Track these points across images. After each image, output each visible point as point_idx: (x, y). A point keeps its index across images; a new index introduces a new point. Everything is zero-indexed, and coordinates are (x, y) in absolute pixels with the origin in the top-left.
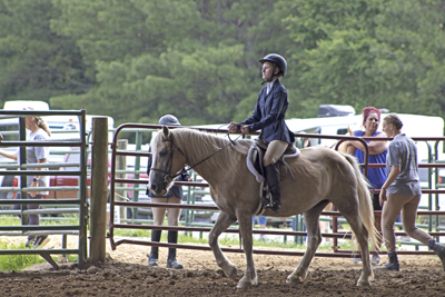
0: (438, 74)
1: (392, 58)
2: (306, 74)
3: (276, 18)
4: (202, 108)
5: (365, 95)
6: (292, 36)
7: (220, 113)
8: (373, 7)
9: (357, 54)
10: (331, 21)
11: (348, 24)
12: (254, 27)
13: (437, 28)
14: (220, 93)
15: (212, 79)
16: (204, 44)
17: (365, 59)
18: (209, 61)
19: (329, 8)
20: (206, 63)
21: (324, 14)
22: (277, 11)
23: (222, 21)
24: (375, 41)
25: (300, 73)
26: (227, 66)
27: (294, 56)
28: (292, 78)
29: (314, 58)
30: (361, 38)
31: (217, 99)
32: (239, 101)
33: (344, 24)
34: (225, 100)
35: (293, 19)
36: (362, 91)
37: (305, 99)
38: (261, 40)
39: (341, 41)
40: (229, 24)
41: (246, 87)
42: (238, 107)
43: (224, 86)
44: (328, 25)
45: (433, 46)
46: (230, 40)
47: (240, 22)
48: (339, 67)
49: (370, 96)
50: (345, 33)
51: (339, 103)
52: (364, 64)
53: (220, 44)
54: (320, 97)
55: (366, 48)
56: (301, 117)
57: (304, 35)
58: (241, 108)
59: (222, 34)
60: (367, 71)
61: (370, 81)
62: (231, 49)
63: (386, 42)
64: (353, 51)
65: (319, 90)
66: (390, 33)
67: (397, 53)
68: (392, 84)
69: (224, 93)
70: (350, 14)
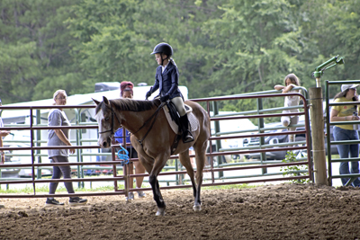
0: (182, 54)
1: (148, 45)
2: (85, 61)
3: (59, 20)
4: (8, 92)
5: (131, 73)
6: (72, 33)
7: (22, 94)
8: (131, 7)
9: (121, 43)
10: (100, 20)
11: (113, 21)
12: (43, 28)
13: (179, 20)
14: (21, 79)
15: (14, 69)
16: (6, 43)
17: (127, 47)
18: (11, 56)
19: (97, 10)
20: (8, 57)
21: (94, 15)
22: (59, 15)
23: (19, 25)
24: (134, 33)
25: (80, 61)
26: (24, 59)
27: (75, 49)
28: (74, 65)
29: (90, 49)
30: (124, 31)
31: (20, 84)
32: (36, 84)
33: (110, 22)
34: (25, 84)
35: (72, 21)
36: (127, 70)
37: (85, 79)
38: (50, 37)
39: (109, 34)
40: (24, 27)
41: (40, 73)
42: (35, 88)
43: (24, 74)
44: (98, 23)
45: (177, 34)
46: (25, 39)
47: (32, 24)
48: (109, 53)
49: (134, 74)
50: (111, 28)
51: (111, 81)
52: (127, 50)
53: (18, 42)
54: (96, 77)
55: (128, 38)
56: (83, 93)
57: (80, 32)
58: (38, 89)
59: (19, 34)
60: (130, 56)
61: (132, 63)
62: (27, 46)
63: (142, 33)
64: (118, 41)
65: (95, 72)
66: (144, 26)
67: (151, 41)
68: (149, 64)
69: (24, 79)
70: (114, 14)
